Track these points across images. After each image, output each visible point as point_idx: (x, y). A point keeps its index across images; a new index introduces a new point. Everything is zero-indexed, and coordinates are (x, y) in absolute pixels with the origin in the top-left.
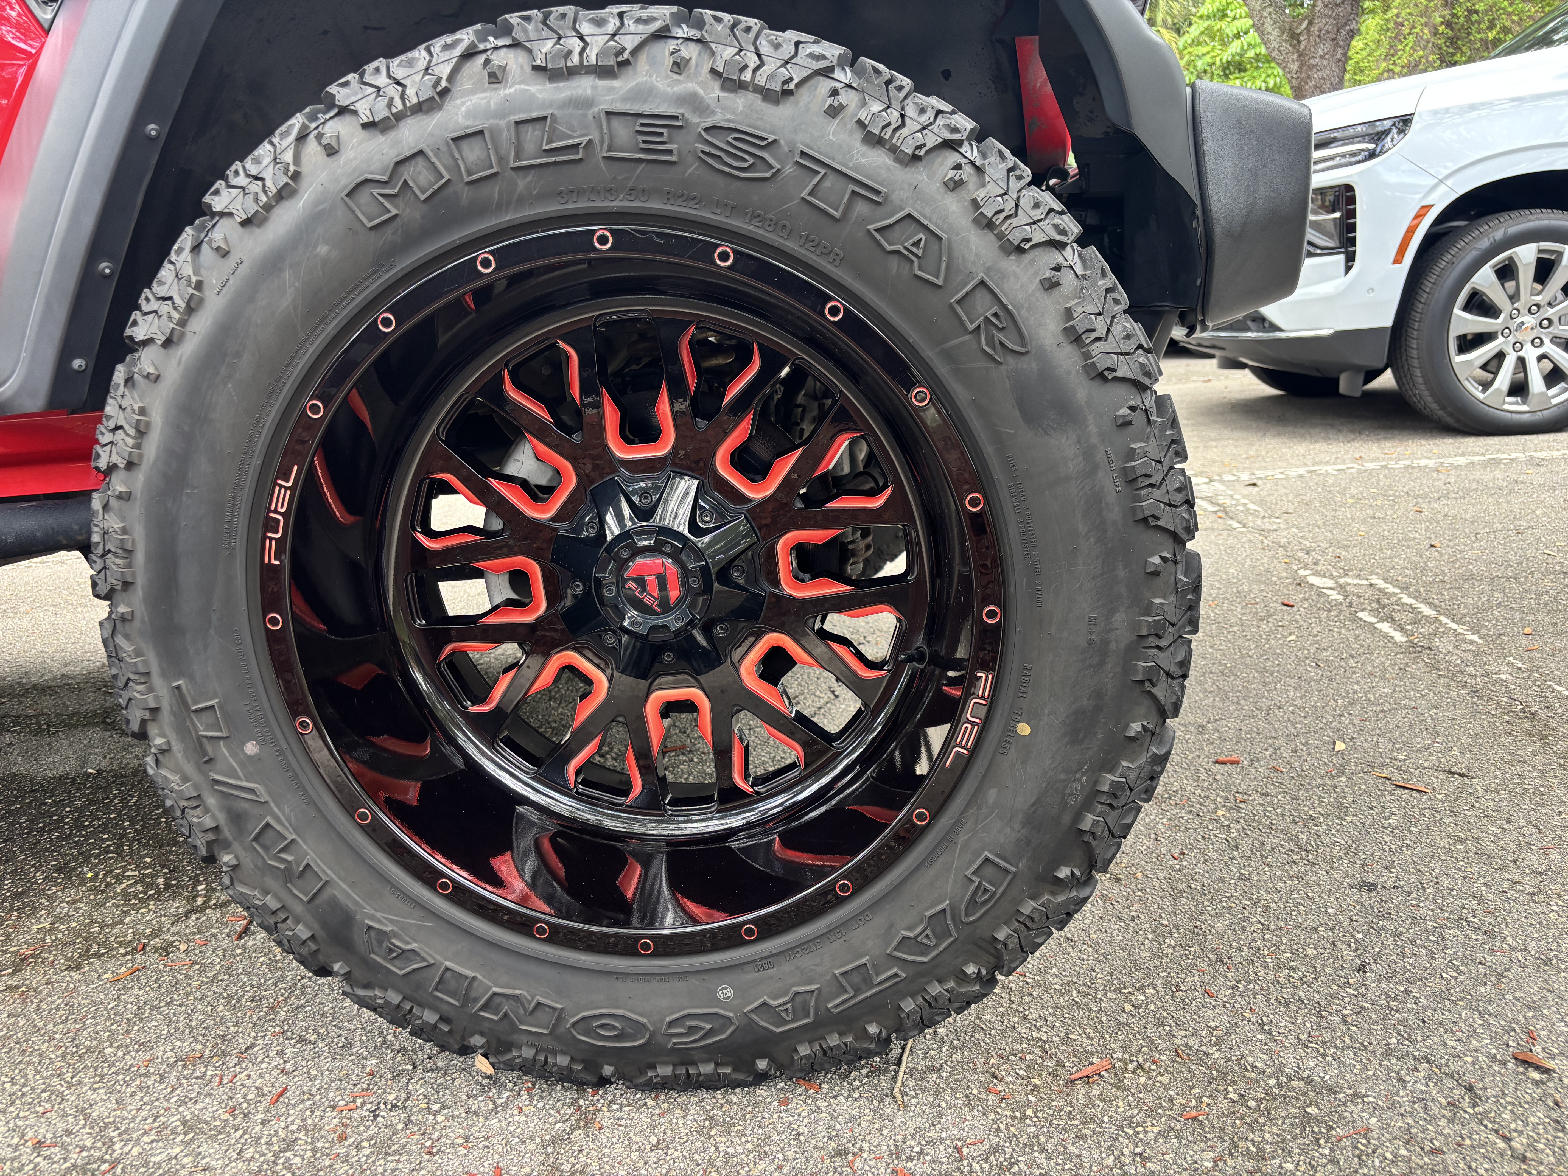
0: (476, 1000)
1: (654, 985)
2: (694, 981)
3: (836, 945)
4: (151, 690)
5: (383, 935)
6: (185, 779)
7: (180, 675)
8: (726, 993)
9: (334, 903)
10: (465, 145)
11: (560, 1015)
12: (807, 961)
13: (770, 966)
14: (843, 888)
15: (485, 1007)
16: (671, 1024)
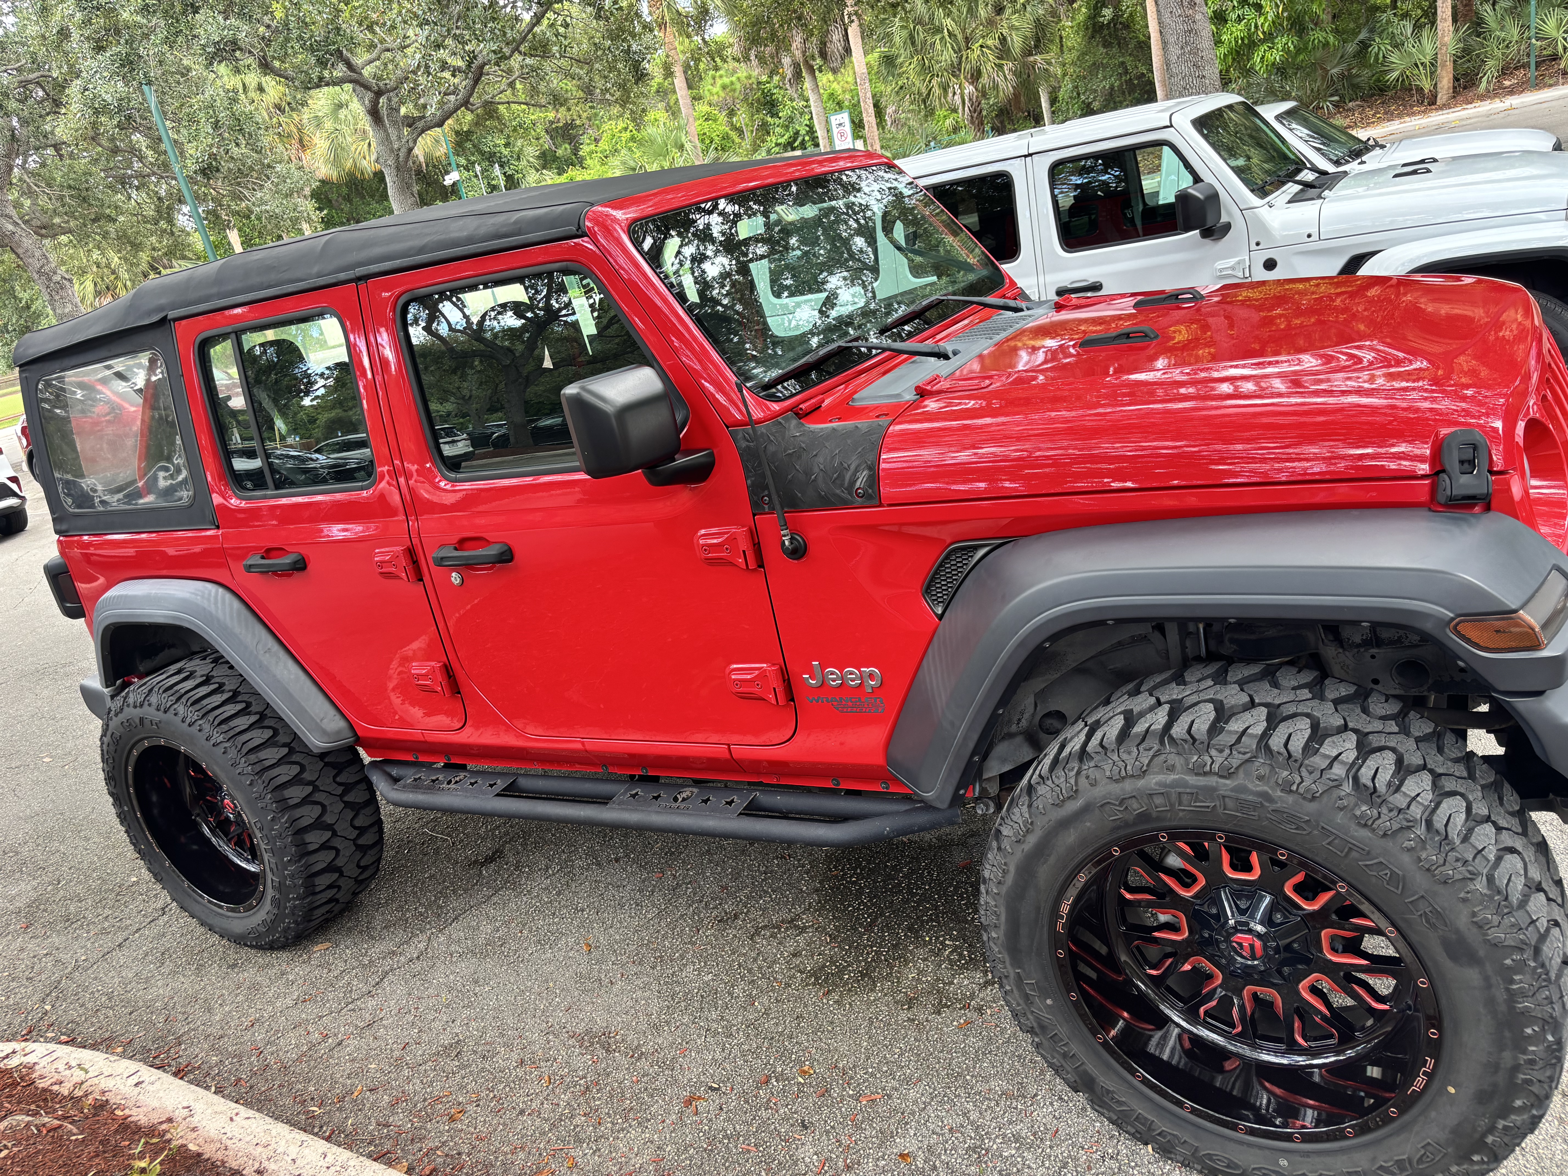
0: (1154, 1130)
1: (1245, 1147)
2: (1267, 1152)
3: (1345, 1157)
4: (1005, 968)
5: (1108, 1092)
6: (1018, 1005)
7: (1019, 968)
8: (1284, 1162)
9: (1086, 1072)
10: (1155, 797)
11: (1197, 1149)
12: (1329, 1160)
13: (1308, 1156)
14: (1349, 1133)
15: (1159, 1134)
16: (1254, 1169)
